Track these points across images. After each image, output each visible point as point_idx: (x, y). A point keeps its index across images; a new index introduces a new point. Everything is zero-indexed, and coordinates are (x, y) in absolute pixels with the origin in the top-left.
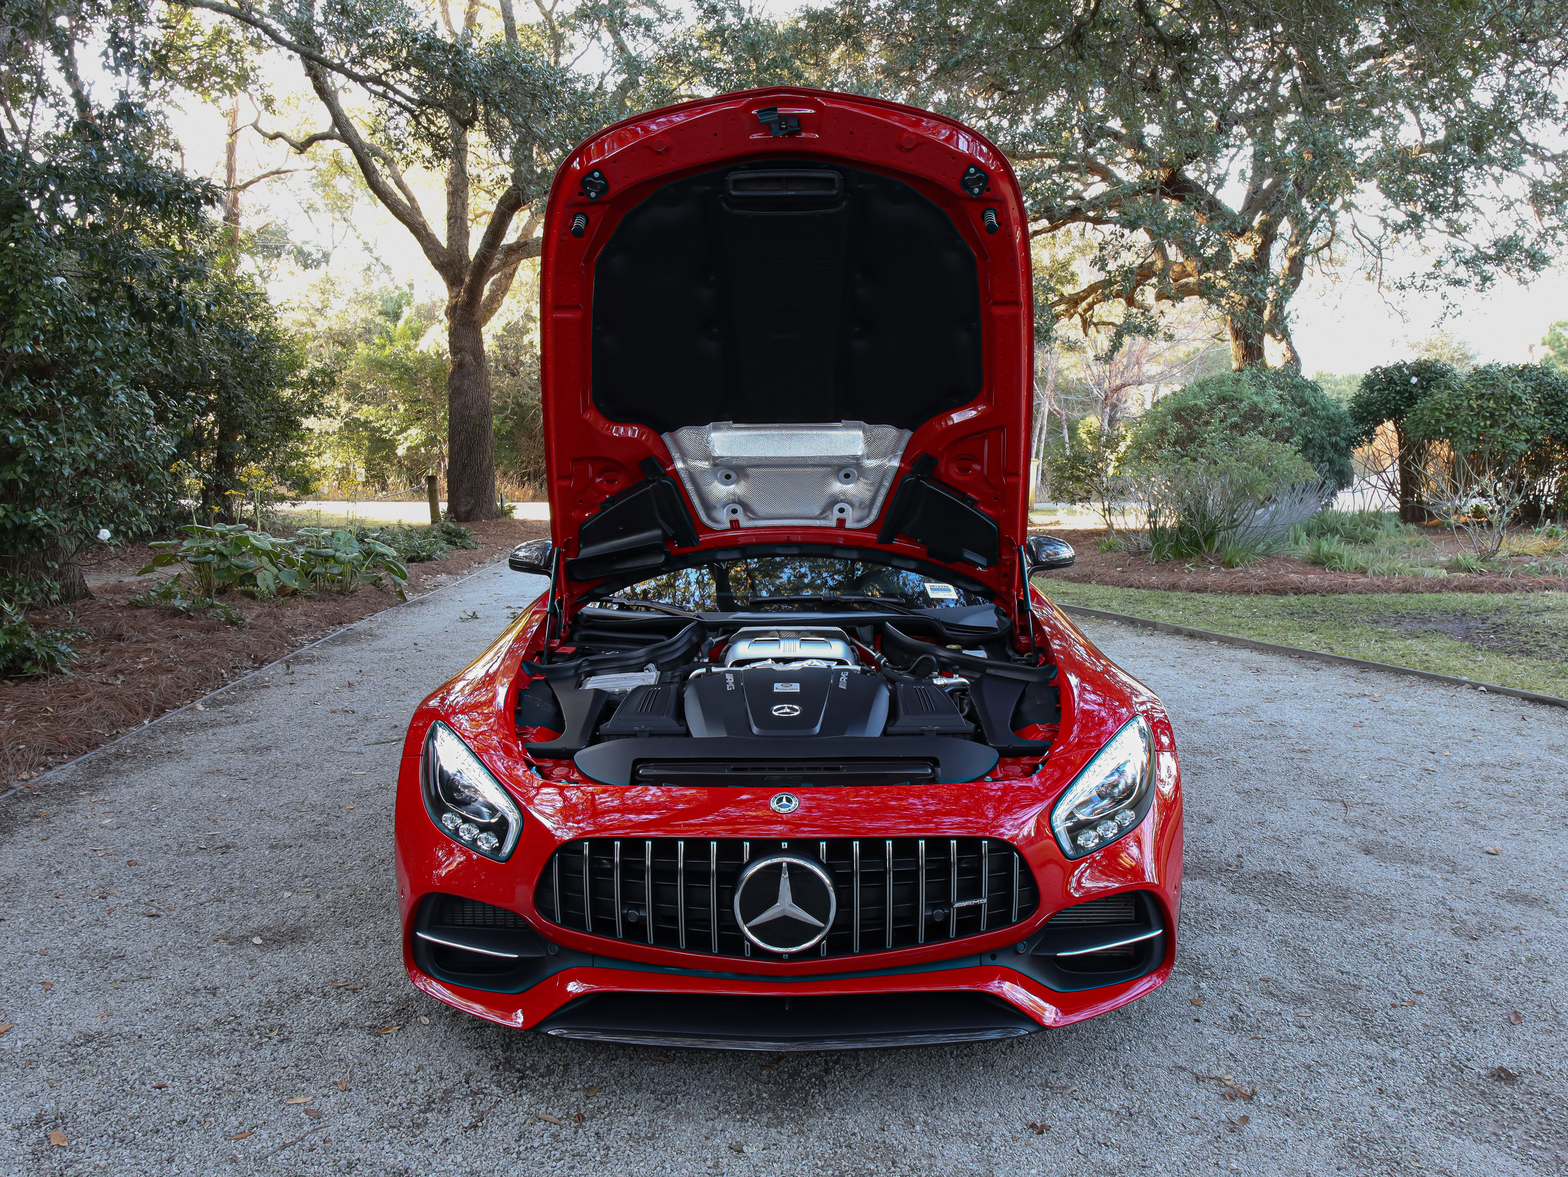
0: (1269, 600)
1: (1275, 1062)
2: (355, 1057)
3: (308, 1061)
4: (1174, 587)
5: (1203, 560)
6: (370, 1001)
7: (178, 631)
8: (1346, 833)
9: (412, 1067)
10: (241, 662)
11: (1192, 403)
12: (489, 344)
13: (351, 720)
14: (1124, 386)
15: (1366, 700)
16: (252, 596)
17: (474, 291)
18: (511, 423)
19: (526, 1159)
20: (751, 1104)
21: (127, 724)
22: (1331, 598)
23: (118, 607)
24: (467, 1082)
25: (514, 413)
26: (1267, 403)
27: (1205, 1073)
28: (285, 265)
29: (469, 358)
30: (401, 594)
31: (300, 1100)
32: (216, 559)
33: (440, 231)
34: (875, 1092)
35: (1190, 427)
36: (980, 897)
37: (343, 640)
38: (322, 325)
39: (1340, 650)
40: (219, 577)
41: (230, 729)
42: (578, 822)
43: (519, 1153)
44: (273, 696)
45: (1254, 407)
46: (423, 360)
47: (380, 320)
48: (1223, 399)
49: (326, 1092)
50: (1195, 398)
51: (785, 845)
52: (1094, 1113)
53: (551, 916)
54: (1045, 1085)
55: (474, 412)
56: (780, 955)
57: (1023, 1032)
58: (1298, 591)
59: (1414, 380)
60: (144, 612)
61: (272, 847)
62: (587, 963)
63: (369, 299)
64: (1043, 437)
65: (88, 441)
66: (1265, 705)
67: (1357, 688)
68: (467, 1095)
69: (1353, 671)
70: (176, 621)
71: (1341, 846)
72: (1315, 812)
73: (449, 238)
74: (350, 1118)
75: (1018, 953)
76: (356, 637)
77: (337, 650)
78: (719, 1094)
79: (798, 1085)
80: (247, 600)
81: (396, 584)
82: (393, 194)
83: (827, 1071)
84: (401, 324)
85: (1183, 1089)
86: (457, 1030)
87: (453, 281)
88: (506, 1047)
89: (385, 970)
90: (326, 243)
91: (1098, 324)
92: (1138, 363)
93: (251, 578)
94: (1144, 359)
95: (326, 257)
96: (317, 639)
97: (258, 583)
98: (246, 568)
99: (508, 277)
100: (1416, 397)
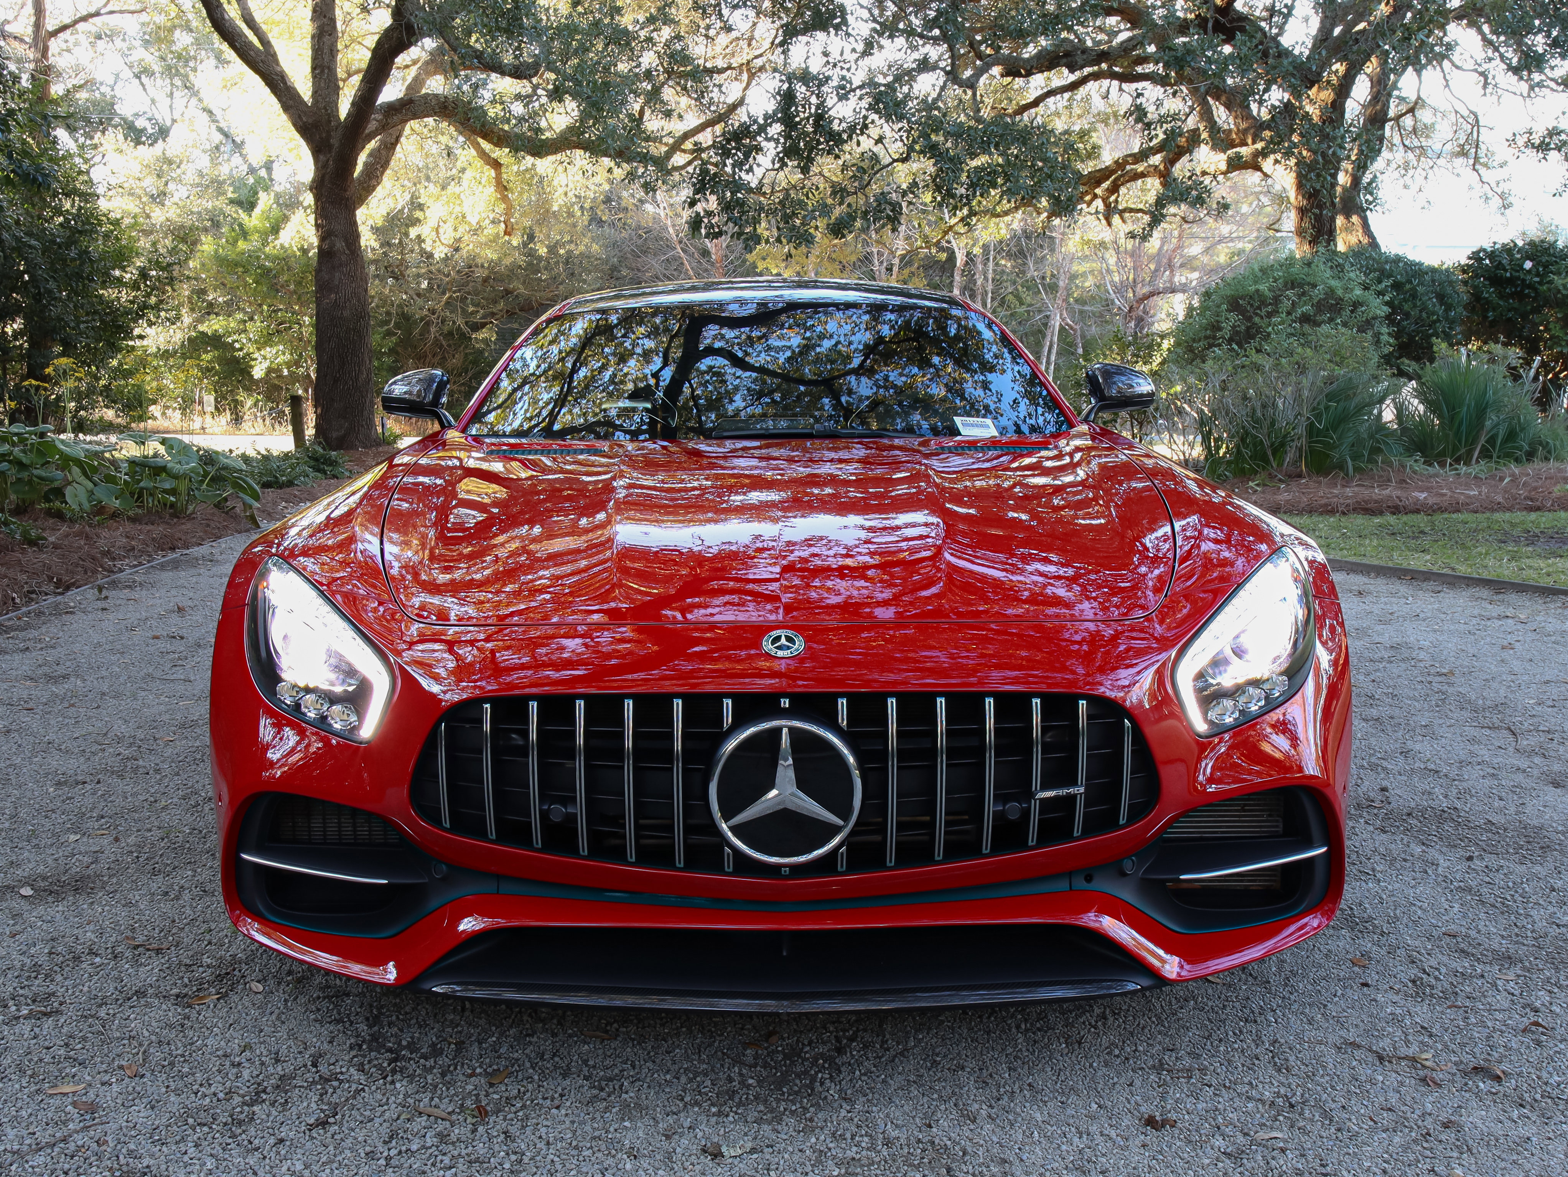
0: (1359, 520)
1: (1488, 1038)
2: (153, 1033)
3: (84, 1039)
5: (1271, 477)
6: (180, 964)
8: (1524, 763)
9: (235, 1045)
10: (39, 585)
11: (1252, 288)
12: (368, 240)
13: (178, 645)
14: (1152, 294)
15: (1510, 621)
16: (59, 515)
17: (346, 159)
18: (395, 340)
19: (401, 1166)
20: (732, 1094)
22: (1439, 518)
24: (314, 1065)
25: (397, 326)
26: (1346, 289)
27: (1389, 1050)
28: (112, 139)
29: (340, 244)
30: (253, 519)
31: (66, 1089)
32: (13, 468)
33: (304, 86)
34: (912, 1078)
35: (1249, 319)
36: (1074, 783)
37: (176, 565)
38: (158, 216)
39: (1463, 569)
40: (16, 492)
41: (17, 657)
42: (475, 681)
43: (388, 1159)
44: (79, 622)
45: (1330, 293)
46: (284, 260)
47: (229, 210)
48: (1292, 284)
49: (106, 1078)
50: (1256, 282)
51: (785, 703)
52: (1237, 1103)
53: (434, 817)
54: (1160, 1067)
55: (346, 313)
56: (778, 867)
57: (1131, 987)
58: (1396, 510)
59: (1528, 265)
61: (59, 784)
62: (489, 887)
63: (217, 185)
64: (1053, 358)
66: (1379, 628)
67: (1495, 610)
68: (314, 1083)
69: (1485, 593)
71: (1519, 778)
72: (1473, 741)
73: (315, 93)
74: (140, 1114)
75: (1123, 874)
76: (194, 563)
77: (167, 576)
78: (683, 1079)
79: (799, 1069)
80: (51, 518)
81: (247, 506)
82: (242, 35)
83: (840, 1051)
84: (257, 211)
85: (1364, 1072)
86: (302, 999)
87: (318, 149)
88: (373, 1021)
89: (205, 926)
90: (163, 116)
91: (1125, 210)
92: (1170, 266)
93: (59, 493)
94: (1177, 261)
95: (163, 133)
96: (141, 564)
97: (68, 499)
98: (52, 480)
99: (389, 147)
100: (1531, 286)
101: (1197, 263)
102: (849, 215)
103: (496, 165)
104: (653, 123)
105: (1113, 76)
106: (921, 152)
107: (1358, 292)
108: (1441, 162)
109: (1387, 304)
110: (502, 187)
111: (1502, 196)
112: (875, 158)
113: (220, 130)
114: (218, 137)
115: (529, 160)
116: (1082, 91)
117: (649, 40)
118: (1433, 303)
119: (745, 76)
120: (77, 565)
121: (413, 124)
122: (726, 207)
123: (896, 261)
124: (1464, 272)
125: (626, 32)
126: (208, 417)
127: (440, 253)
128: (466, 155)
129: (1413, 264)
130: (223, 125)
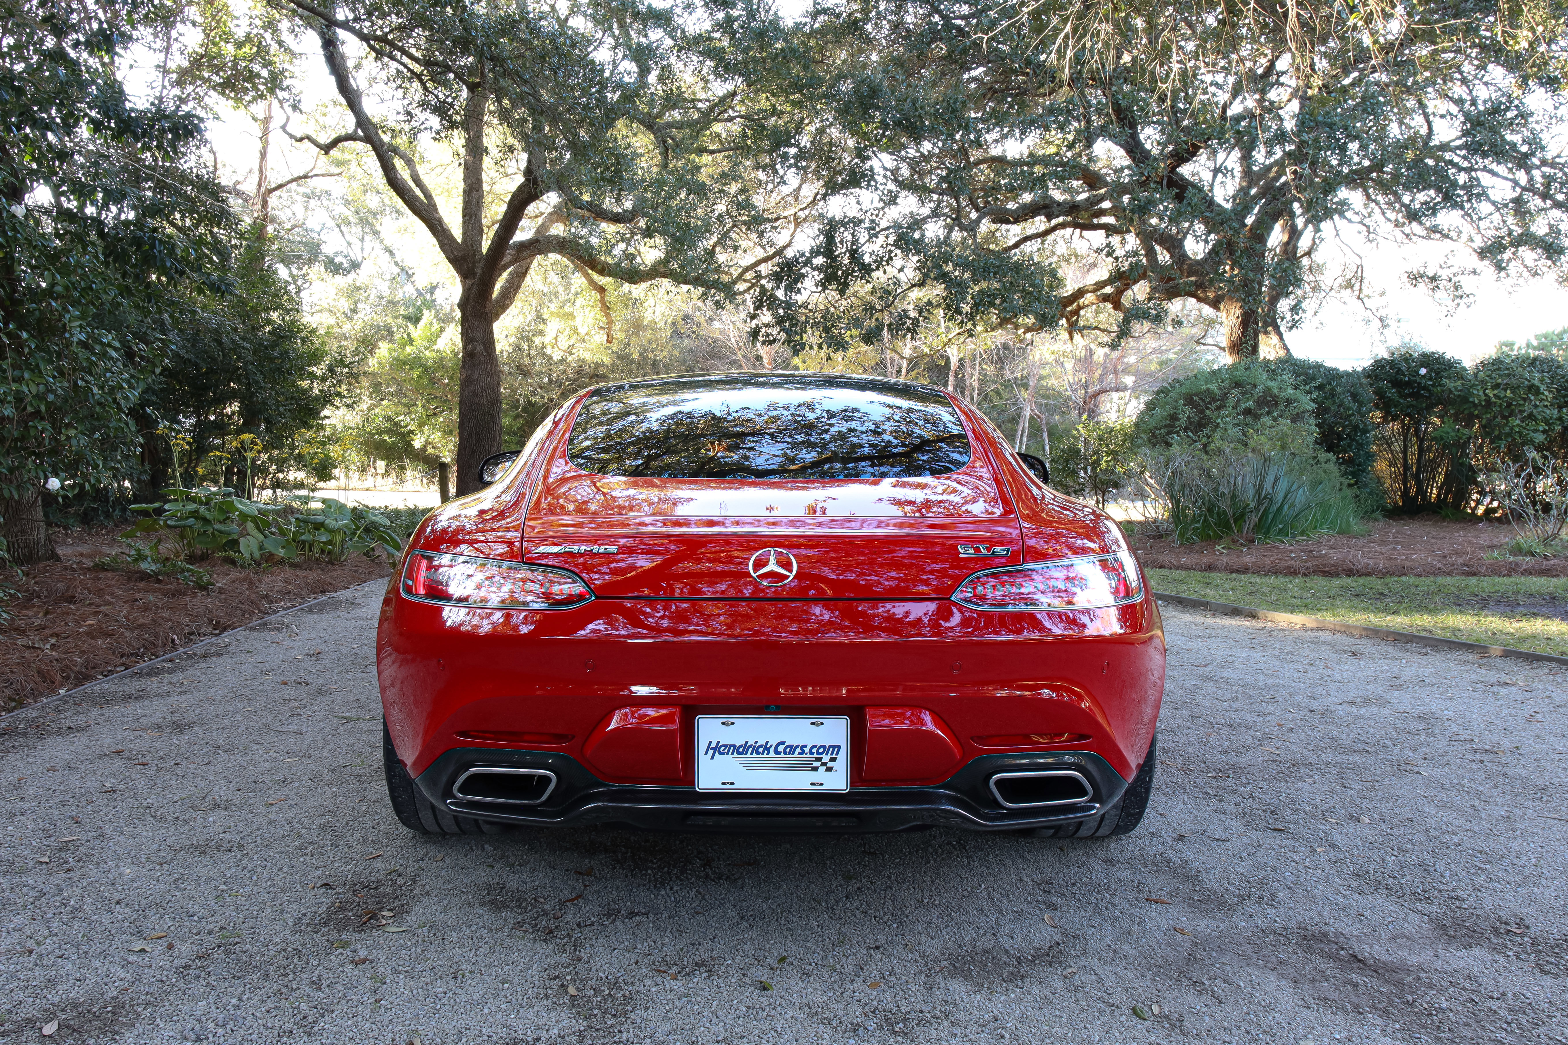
0: (1320, 582)
4: (1210, 568)
5: (1234, 542)
7: (138, 596)
10: (199, 627)
11: (1204, 388)
13: (302, 693)
14: (1101, 392)
16: (233, 562)
17: (487, 285)
18: (521, 421)
21: (35, 695)
22: (1391, 580)
23: (82, 569)
25: (525, 410)
28: (316, 271)
29: (480, 348)
32: (199, 525)
33: (455, 227)
35: (1202, 412)
37: (322, 608)
38: (348, 327)
40: (198, 542)
44: (222, 665)
45: (1268, 391)
46: (440, 361)
47: (401, 323)
55: (483, 400)
58: (1349, 572)
59: (1423, 371)
60: (109, 574)
63: (392, 304)
64: (1025, 439)
65: (38, 380)
67: (1490, 676)
70: (142, 585)
73: (464, 234)
76: (336, 605)
77: (311, 618)
80: (227, 566)
81: (390, 555)
82: (412, 191)
84: (421, 325)
87: (465, 277)
90: (355, 254)
91: (1085, 327)
92: (1116, 372)
93: (234, 544)
94: (1120, 368)
95: (355, 266)
96: (293, 606)
97: (242, 549)
98: (229, 534)
99: (521, 275)
100: (1425, 388)
101: (1133, 370)
102: (877, 327)
103: (602, 290)
104: (722, 257)
105: (1076, 225)
106: (935, 279)
107: (1291, 391)
108: (1333, 293)
109: (1314, 400)
110: (606, 308)
111: (1381, 320)
112: (897, 283)
113: (396, 264)
114: (397, 270)
115: (627, 287)
116: (1050, 238)
117: (721, 191)
118: (1348, 400)
119: (792, 226)
120: (237, 608)
121: (539, 258)
122: (780, 321)
123: (905, 364)
124: (1369, 376)
125: (704, 184)
126: (379, 478)
127: (557, 356)
128: (578, 280)
129: (1330, 370)
130: (398, 259)
